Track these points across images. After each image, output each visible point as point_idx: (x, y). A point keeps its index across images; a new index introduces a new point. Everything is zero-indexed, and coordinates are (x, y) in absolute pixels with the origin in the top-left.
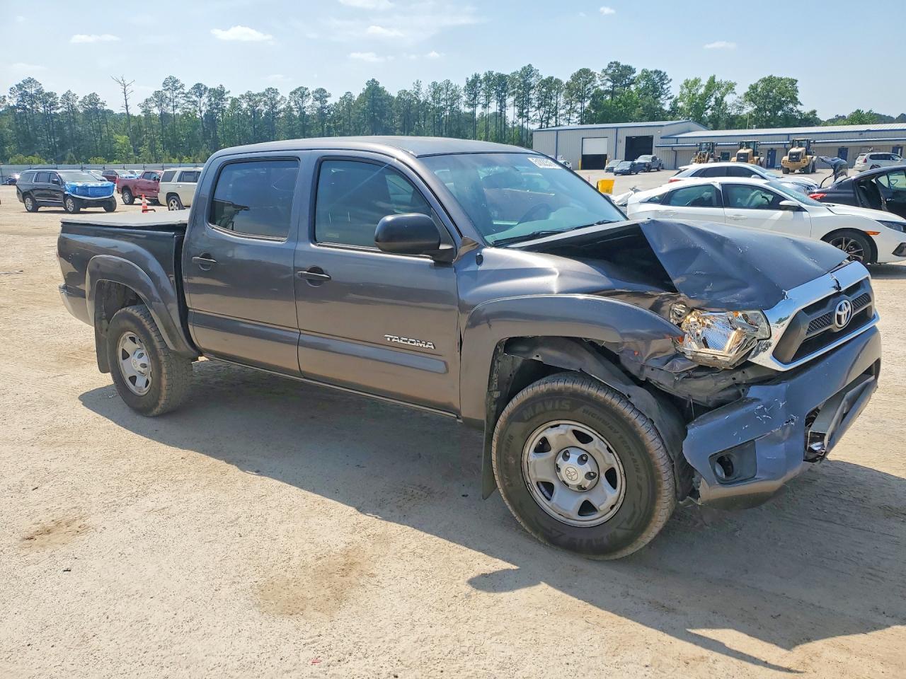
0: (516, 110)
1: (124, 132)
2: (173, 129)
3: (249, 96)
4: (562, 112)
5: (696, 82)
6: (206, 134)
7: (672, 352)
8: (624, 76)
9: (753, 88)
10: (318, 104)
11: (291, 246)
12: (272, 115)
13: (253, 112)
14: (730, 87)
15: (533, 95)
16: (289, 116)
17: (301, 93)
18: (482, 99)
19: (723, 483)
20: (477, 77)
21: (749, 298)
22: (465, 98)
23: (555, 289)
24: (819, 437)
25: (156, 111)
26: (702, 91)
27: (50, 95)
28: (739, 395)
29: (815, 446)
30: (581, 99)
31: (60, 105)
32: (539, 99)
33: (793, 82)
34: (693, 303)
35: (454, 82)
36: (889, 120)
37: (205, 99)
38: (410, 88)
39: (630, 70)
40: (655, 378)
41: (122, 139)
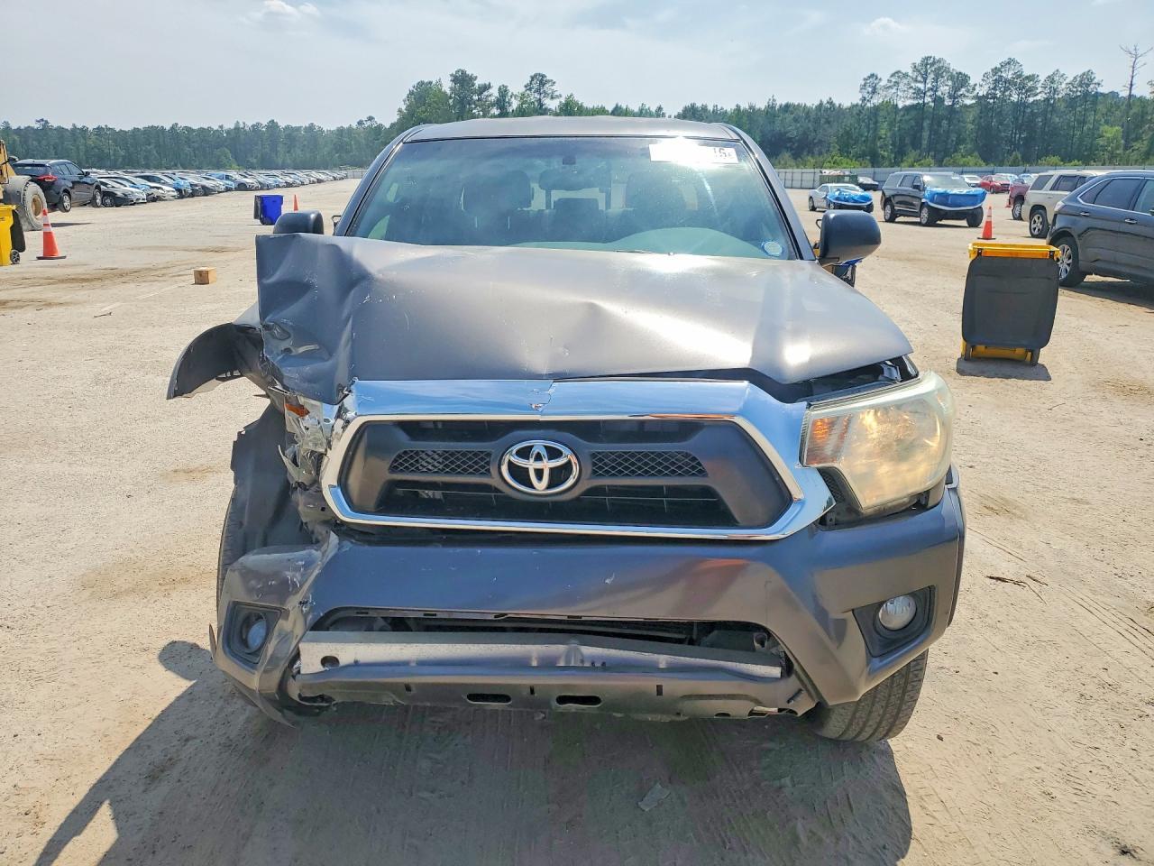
1: (1118, 122)
31: (1040, 90)
41: (1112, 132)
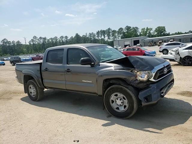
0: (107, 37)
1: (25, 48)
2: (36, 47)
3: (51, 39)
4: (117, 37)
5: (144, 28)
6: (43, 47)
7: (135, 79)
8: (129, 29)
9: (156, 29)
10: (66, 39)
11: (63, 65)
12: (56, 42)
13: (52, 42)
14: (151, 29)
15: (111, 34)
16: (60, 42)
17: (62, 37)
18: (100, 36)
19: (146, 102)
20: (99, 31)
21: (148, 69)
22: (96, 36)
23: (113, 69)
24: (163, 93)
25: (32, 43)
26: (145, 30)
27: (9, 42)
28: (148, 86)
29: (162, 94)
30: (121, 34)
31: (12, 43)
32: (112, 35)
33: (164, 27)
34: (138, 70)
35: (94, 33)
36: (183, 34)
37: (42, 40)
38: (85, 34)
39: (130, 27)
40: (132, 84)
41: (25, 49)
